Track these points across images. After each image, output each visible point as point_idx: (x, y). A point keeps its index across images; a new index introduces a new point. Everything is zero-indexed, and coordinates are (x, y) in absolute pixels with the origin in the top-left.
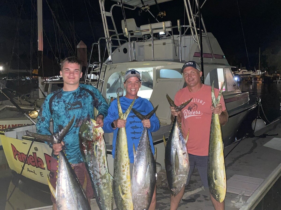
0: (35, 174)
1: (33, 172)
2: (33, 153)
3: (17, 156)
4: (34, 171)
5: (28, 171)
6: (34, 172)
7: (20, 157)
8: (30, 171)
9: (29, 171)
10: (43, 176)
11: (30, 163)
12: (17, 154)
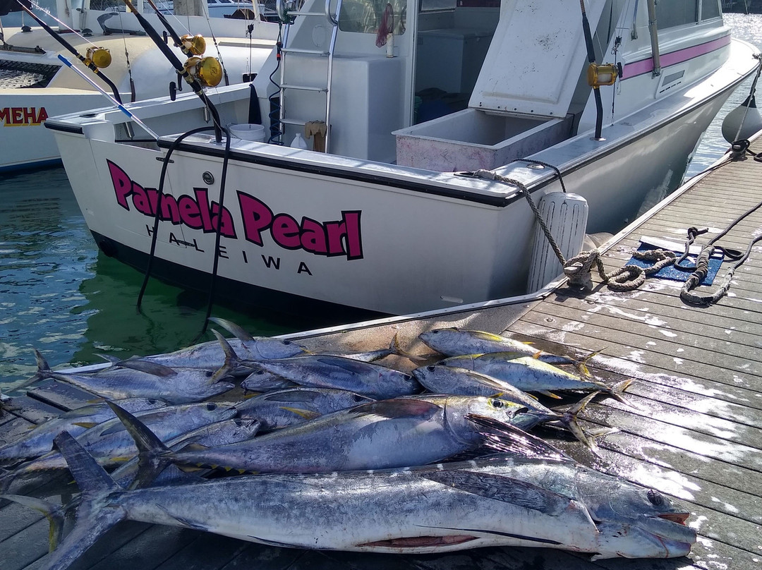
0: (197, 249)
1: (192, 245)
2: (195, 189)
3: (129, 199)
4: (194, 240)
5: (171, 241)
6: (196, 246)
7: (141, 203)
8: (178, 242)
9: (176, 241)
10: (227, 258)
11: (181, 218)
12: (131, 192)
